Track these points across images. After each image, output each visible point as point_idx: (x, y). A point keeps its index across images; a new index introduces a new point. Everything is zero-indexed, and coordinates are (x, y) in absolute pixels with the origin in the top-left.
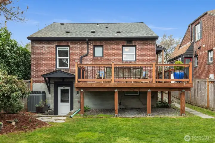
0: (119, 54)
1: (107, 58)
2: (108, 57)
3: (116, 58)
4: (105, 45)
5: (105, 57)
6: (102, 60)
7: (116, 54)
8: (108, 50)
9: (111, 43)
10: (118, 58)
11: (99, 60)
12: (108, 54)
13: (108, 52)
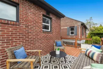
0: (40, 23)
1: (26, 25)
2: (27, 23)
3: (37, 27)
4: (23, 4)
5: (23, 23)
6: (18, 26)
7: (36, 22)
8: (27, 13)
9: (31, 7)
10: (39, 27)
11: (10, 26)
12: (27, 20)
13: (27, 17)
